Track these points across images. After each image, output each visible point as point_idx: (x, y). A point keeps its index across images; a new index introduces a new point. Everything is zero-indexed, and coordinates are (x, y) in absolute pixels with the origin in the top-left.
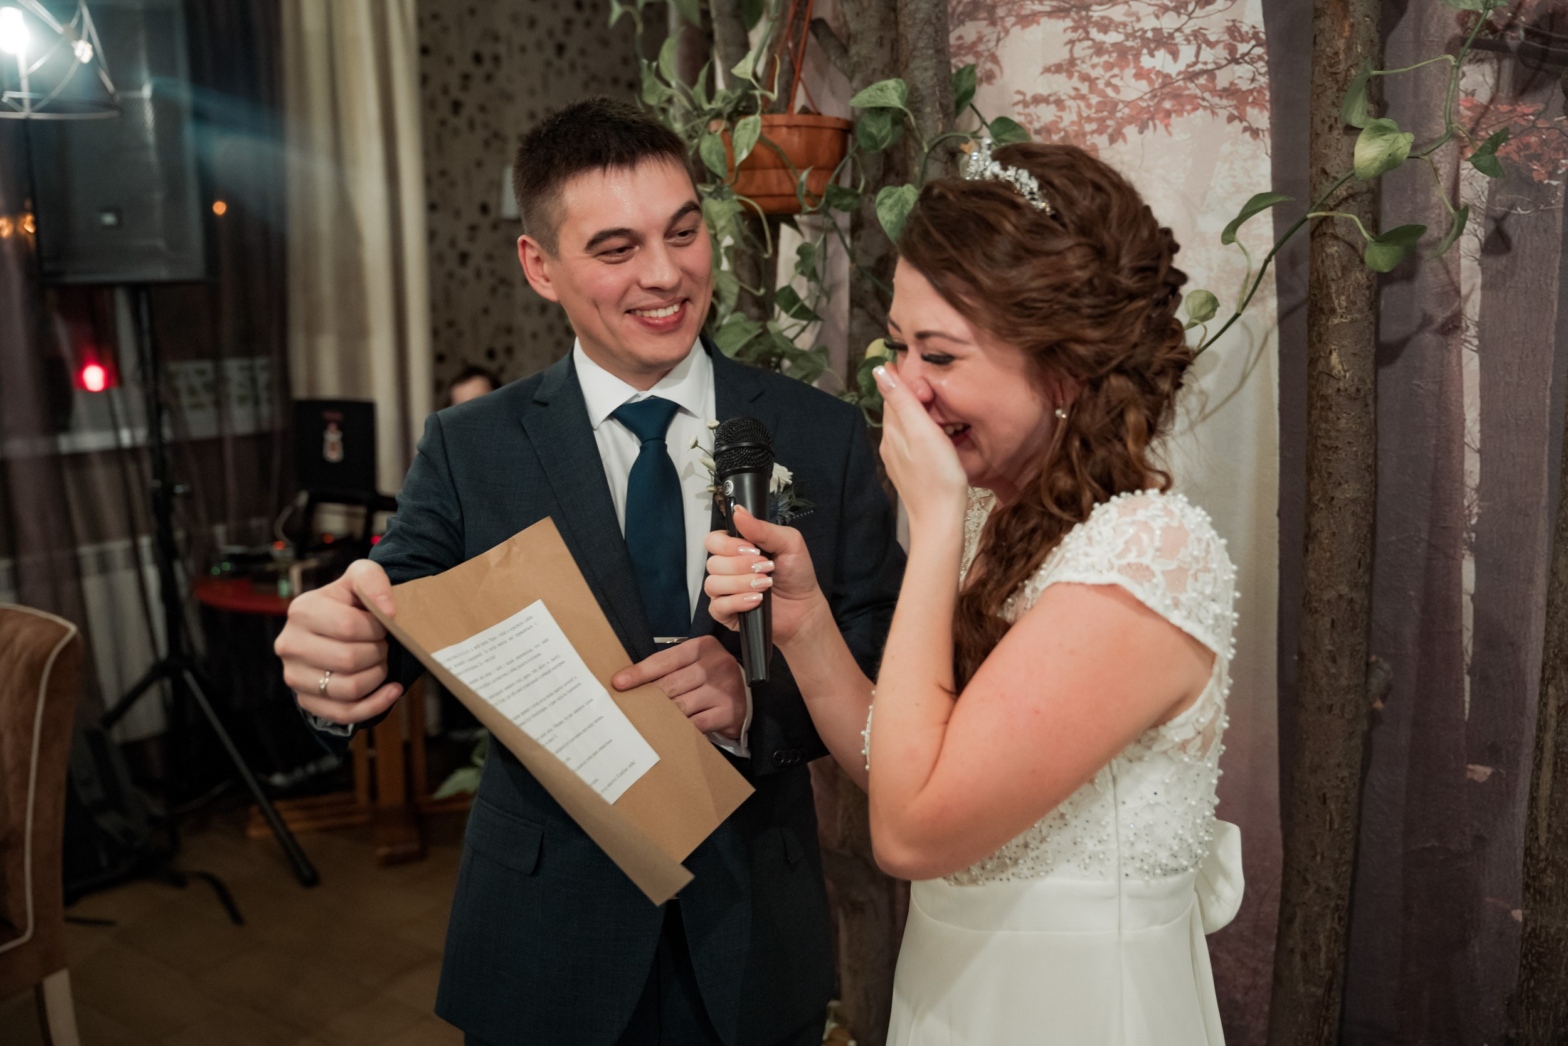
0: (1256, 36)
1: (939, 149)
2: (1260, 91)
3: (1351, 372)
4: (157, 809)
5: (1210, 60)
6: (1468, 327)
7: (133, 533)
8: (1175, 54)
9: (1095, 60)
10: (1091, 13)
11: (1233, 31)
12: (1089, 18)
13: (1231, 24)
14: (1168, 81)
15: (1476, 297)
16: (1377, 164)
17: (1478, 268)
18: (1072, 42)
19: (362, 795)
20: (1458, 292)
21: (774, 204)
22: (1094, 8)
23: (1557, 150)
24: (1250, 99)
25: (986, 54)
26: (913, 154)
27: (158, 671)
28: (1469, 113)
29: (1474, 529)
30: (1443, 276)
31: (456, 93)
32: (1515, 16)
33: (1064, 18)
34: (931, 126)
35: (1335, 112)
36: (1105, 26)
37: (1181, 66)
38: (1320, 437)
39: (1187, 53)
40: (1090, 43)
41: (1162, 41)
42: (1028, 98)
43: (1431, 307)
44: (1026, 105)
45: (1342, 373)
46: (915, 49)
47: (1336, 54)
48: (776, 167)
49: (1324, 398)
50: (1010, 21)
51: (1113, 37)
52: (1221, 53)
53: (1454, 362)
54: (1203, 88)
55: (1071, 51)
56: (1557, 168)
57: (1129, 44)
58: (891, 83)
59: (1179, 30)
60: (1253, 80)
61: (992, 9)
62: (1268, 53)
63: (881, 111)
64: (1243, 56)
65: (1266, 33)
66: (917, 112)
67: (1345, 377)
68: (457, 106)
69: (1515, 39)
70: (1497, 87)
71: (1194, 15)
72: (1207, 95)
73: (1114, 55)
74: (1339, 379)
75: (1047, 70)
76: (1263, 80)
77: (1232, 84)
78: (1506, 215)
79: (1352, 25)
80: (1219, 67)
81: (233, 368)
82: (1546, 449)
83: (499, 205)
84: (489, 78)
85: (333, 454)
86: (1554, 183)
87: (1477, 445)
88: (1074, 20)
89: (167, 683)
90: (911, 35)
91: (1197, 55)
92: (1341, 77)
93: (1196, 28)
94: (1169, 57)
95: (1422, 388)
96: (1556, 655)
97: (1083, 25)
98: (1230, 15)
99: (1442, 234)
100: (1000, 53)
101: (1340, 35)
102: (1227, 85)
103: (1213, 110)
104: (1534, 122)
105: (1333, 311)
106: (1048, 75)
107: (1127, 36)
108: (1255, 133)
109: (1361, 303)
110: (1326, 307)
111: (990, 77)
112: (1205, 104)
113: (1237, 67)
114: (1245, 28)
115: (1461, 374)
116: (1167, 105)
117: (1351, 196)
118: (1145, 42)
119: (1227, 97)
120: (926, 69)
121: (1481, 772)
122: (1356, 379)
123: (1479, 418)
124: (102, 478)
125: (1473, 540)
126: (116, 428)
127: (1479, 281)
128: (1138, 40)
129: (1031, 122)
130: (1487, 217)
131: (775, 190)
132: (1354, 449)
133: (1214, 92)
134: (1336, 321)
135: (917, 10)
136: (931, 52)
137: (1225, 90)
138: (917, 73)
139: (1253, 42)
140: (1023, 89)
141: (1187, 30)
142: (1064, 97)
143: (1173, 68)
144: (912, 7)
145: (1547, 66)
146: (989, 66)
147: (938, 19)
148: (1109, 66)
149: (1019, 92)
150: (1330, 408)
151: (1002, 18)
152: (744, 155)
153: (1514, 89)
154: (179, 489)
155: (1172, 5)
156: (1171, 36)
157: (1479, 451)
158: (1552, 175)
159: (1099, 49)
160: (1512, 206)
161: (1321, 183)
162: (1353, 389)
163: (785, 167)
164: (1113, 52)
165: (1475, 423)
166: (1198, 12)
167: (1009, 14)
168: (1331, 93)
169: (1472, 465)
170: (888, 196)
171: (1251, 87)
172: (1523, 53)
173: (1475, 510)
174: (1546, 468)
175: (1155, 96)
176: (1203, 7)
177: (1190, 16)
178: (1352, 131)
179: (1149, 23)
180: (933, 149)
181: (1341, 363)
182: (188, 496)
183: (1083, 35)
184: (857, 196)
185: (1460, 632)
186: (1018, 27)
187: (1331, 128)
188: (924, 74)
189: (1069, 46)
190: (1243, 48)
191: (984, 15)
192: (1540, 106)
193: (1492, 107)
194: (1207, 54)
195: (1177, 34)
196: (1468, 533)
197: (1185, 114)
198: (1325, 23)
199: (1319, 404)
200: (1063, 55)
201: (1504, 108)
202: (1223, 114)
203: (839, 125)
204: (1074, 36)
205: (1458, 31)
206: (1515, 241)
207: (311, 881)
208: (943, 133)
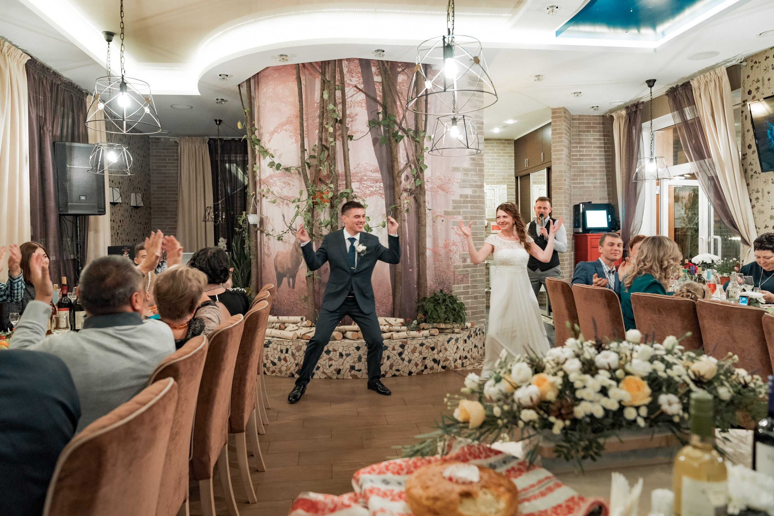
0: (382, 187)
5: (377, 190)
10: (362, 182)
11: (380, 186)
24: (382, 194)
36: (364, 184)
39: (375, 188)
46: (348, 185)
60: (382, 192)
62: (384, 190)
64: (381, 189)
65: (384, 187)
70: (407, 195)
76: (384, 192)
77: (380, 192)
80: (379, 190)
97: (361, 184)
108: (383, 198)
112: (377, 194)
119: (380, 194)
121: (411, 270)
128: (369, 186)
142: (359, 192)
143: (373, 190)
148: (365, 189)
155: (372, 183)
156: (372, 186)
158: (412, 205)
159: (363, 187)
166: (376, 184)
169: (407, 235)
173: (408, 240)
175: (371, 193)
179: (370, 184)
185: (408, 254)
189: (359, 186)
192: (411, 198)
196: (408, 243)
197: (375, 195)
201: (408, 197)
202: (379, 196)
205: (403, 189)
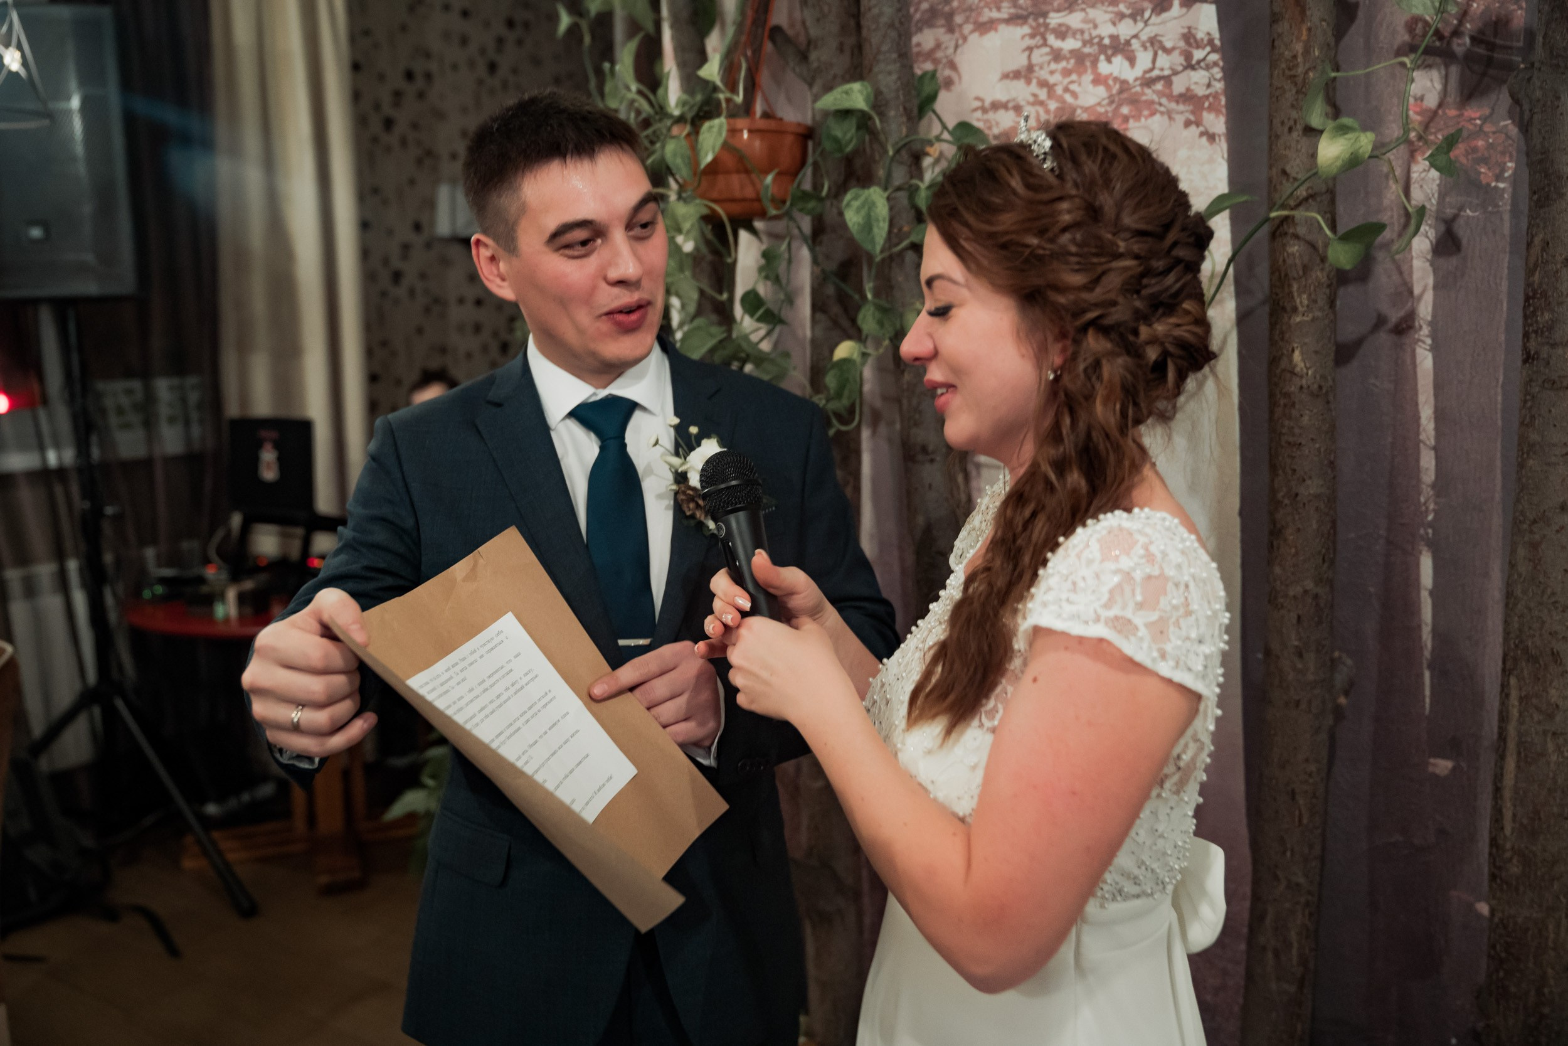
0: (1211, 42)
1: (904, 153)
2: (1216, 96)
3: (1313, 369)
4: (87, 841)
5: (1167, 65)
6: (1421, 327)
7: (60, 556)
8: (1132, 60)
9: (1053, 66)
10: (1048, 21)
11: (1189, 37)
12: (1046, 25)
13: (1186, 31)
14: (1126, 86)
15: (1429, 297)
16: (1339, 163)
17: (1430, 269)
18: (1030, 49)
19: (299, 824)
20: (1411, 292)
21: (736, 208)
22: (1052, 15)
23: (1503, 153)
24: (1206, 104)
25: (944, 61)
26: (877, 157)
27: (86, 699)
28: (1418, 118)
29: (1430, 525)
30: (1396, 277)
31: (387, 110)
32: (1461, 22)
33: (1022, 25)
34: (894, 129)
35: (1294, 114)
36: (1062, 33)
37: (1138, 71)
38: (1284, 434)
39: (1144, 59)
40: (1046, 50)
41: (1119, 47)
42: (987, 104)
43: (1385, 308)
44: (985, 110)
45: (1305, 370)
46: (879, 52)
47: (1295, 57)
48: (738, 172)
49: (1287, 395)
50: (968, 28)
51: (1070, 44)
52: (1178, 59)
53: (1408, 361)
54: (1161, 94)
55: (1029, 57)
56: (1503, 170)
57: (1087, 50)
58: (856, 86)
59: (1136, 36)
60: (1209, 85)
61: (949, 17)
62: (1223, 58)
63: (845, 114)
64: (1199, 62)
65: (1221, 39)
66: (881, 115)
67: (1307, 374)
68: (389, 124)
69: (1463, 44)
70: (1445, 92)
71: (1151, 21)
72: (1164, 101)
73: (1072, 61)
74: (1302, 377)
75: (1006, 76)
76: (1219, 86)
77: (1188, 89)
78: (1455, 217)
79: (1309, 29)
80: (1175, 73)
81: (163, 387)
82: (1499, 445)
83: (432, 223)
84: (421, 95)
85: (269, 473)
86: (1501, 185)
87: (1432, 442)
88: (1031, 27)
89: (97, 711)
90: (875, 39)
91: (1154, 61)
92: (1300, 80)
93: (1152, 35)
94: (1126, 64)
95: (1377, 387)
96: (1516, 646)
97: (1041, 33)
98: (1186, 22)
99: (1395, 236)
100: (959, 59)
101: (1298, 39)
102: (1182, 90)
103: (1169, 115)
104: (1481, 126)
105: (1295, 310)
106: (1007, 82)
107: (1085, 43)
108: (1211, 137)
109: (1322, 302)
110: (1288, 307)
111: (949, 83)
112: (1162, 109)
113: (1192, 73)
114: (1200, 35)
115: (1415, 373)
116: (1125, 110)
117: (1311, 197)
118: (1103, 48)
119: (1184, 103)
120: (890, 73)
121: (1443, 766)
122: (1318, 377)
123: (1433, 416)
124: (27, 499)
125: (1430, 535)
126: (42, 449)
127: (1430, 281)
128: (1096, 47)
129: (990, 128)
130: (1437, 218)
131: (737, 194)
132: (1317, 446)
133: (1170, 97)
134: (1298, 319)
135: (881, 14)
136: (894, 56)
137: (1181, 95)
138: (880, 77)
139: (1208, 49)
140: (981, 95)
141: (1144, 37)
142: (1022, 103)
143: (1130, 74)
144: (875, 11)
145: (1492, 72)
146: (947, 72)
147: (901, 23)
148: (1066, 73)
149: (977, 99)
150: (1293, 405)
151: (960, 26)
152: (709, 158)
153: (1462, 93)
154: (109, 510)
155: (1128, 12)
156: (1128, 43)
157: (1435, 448)
158: (1499, 177)
159: (1057, 56)
160: (1461, 208)
161: (1281, 183)
162: (1316, 386)
163: (747, 171)
164: (1070, 58)
165: (1429, 421)
166: (1154, 19)
167: (967, 21)
168: (1290, 95)
169: (1428, 461)
170: (856, 198)
171: (1208, 92)
172: (1469, 58)
173: (1432, 506)
174: (1498, 463)
175: (1112, 102)
176: (1159, 14)
177: (1146, 23)
178: (1313, 133)
179: (1106, 30)
180: (898, 152)
181: (1303, 360)
182: (118, 518)
183: (1041, 42)
184: (821, 200)
185: (1419, 627)
186: (976, 35)
187: (1290, 129)
188: (888, 77)
189: (1027, 53)
190: (1198, 54)
191: (942, 22)
192: (1487, 111)
193: (1440, 112)
194: (1163, 61)
195: (1134, 41)
196: (1425, 529)
197: (1143, 119)
198: (1283, 27)
199: (1282, 402)
200: (1021, 61)
201: (1452, 112)
202: (1180, 119)
203: (800, 130)
204: (1032, 42)
205: (1407, 37)
206: (1464, 242)
207: (249, 911)
208: (907, 136)
